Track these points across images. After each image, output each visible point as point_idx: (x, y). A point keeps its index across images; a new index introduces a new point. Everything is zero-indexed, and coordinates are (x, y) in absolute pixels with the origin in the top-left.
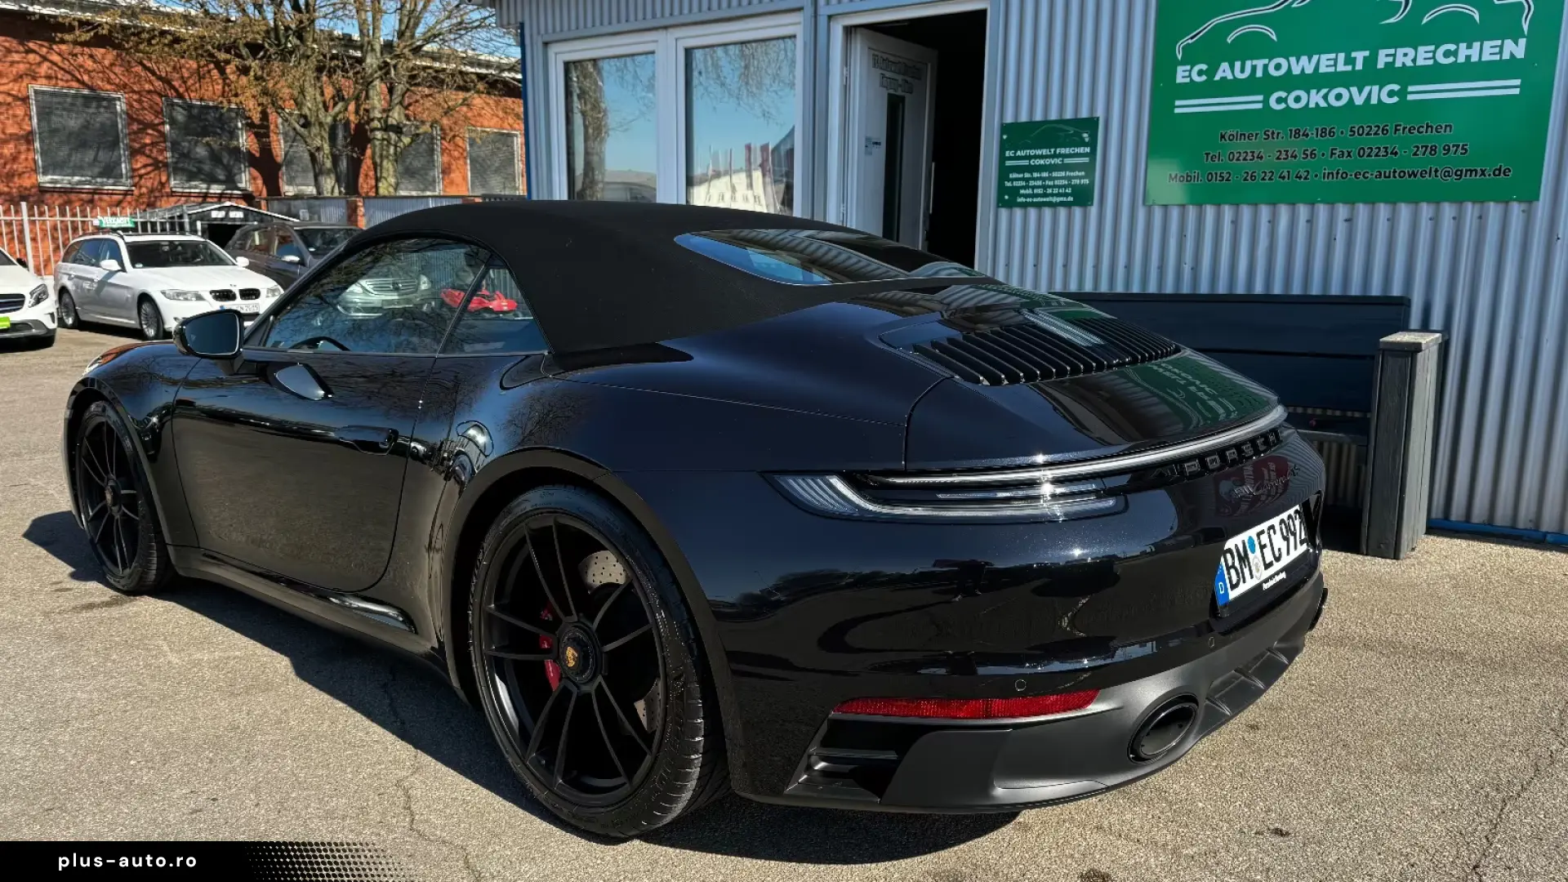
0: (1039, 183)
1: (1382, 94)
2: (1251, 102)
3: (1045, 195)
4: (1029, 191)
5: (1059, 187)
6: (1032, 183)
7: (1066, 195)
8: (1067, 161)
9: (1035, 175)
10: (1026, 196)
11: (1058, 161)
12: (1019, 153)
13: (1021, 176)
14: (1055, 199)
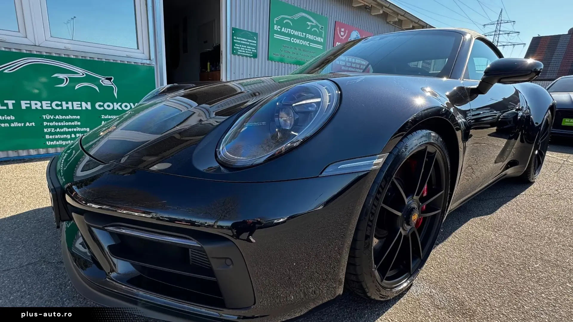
0: (244, 49)
1: (306, 43)
2: (287, 39)
3: (245, 53)
4: (241, 51)
5: (249, 51)
6: (242, 48)
7: (251, 54)
8: (251, 44)
9: (243, 46)
10: (241, 52)
11: (248, 43)
12: (238, 38)
13: (238, 45)
14: (248, 55)
